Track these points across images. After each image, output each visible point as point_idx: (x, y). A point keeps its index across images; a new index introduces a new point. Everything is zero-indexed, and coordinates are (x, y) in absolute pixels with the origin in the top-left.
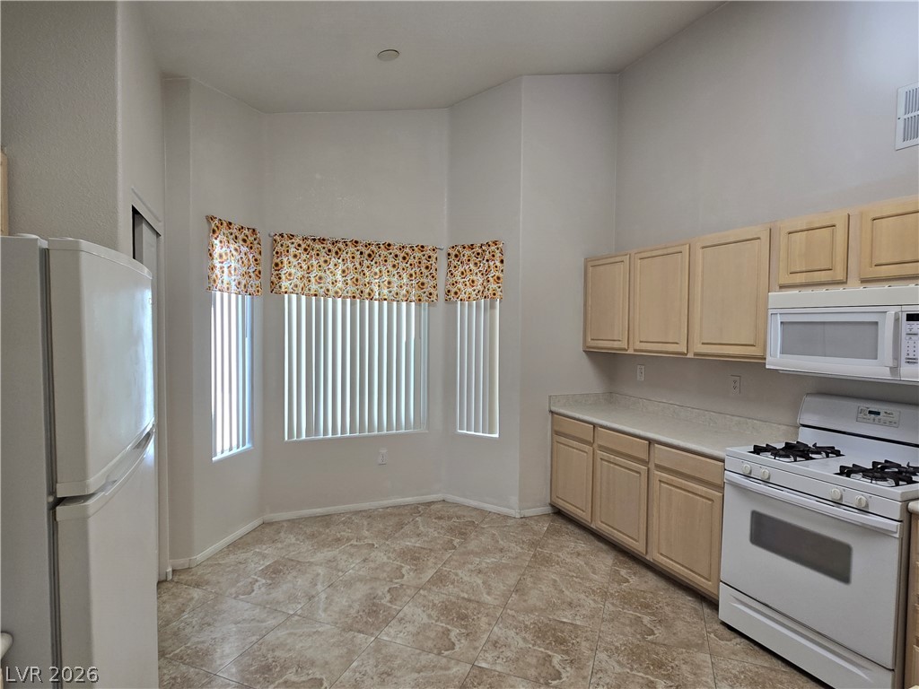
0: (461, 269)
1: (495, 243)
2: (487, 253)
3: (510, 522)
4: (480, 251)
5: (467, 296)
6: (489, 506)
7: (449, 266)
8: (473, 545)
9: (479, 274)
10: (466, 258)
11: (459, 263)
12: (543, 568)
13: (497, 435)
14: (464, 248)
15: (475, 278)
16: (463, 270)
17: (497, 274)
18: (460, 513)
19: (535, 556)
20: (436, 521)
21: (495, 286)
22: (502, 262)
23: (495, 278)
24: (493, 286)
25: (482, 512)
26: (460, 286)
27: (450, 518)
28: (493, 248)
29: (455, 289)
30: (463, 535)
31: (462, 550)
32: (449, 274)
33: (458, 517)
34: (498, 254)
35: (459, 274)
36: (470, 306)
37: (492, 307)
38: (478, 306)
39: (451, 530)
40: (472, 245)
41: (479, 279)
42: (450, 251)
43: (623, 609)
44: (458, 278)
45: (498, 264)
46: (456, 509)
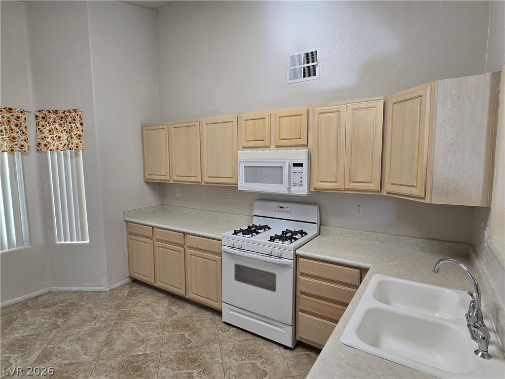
0: (48, 128)
1: (75, 111)
2: (69, 117)
3: (102, 295)
4: (63, 115)
5: (55, 147)
6: (86, 288)
7: (38, 125)
8: (74, 320)
9: (64, 132)
10: (52, 120)
11: (46, 123)
12: (125, 322)
13: (88, 241)
14: (50, 112)
15: (61, 135)
16: (50, 128)
17: (78, 133)
18: (63, 298)
19: (119, 314)
20: (43, 310)
21: (78, 141)
22: (82, 124)
23: (77, 135)
24: (75, 141)
25: (81, 294)
26: (49, 140)
27: (54, 304)
28: (74, 114)
29: (45, 142)
30: (65, 314)
31: (65, 326)
32: (38, 131)
33: (62, 302)
34: (78, 119)
35: (47, 131)
36: (59, 155)
37: (77, 155)
38: (65, 155)
39: (56, 314)
40: (56, 111)
41: (65, 136)
42: (38, 114)
43: (174, 332)
44: (47, 134)
45: (79, 125)
46: (60, 296)
